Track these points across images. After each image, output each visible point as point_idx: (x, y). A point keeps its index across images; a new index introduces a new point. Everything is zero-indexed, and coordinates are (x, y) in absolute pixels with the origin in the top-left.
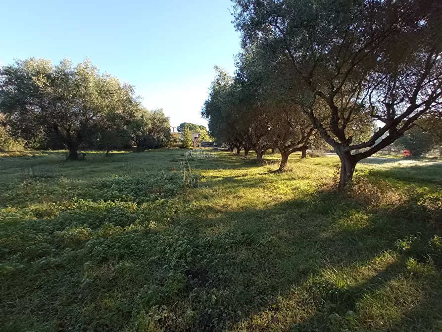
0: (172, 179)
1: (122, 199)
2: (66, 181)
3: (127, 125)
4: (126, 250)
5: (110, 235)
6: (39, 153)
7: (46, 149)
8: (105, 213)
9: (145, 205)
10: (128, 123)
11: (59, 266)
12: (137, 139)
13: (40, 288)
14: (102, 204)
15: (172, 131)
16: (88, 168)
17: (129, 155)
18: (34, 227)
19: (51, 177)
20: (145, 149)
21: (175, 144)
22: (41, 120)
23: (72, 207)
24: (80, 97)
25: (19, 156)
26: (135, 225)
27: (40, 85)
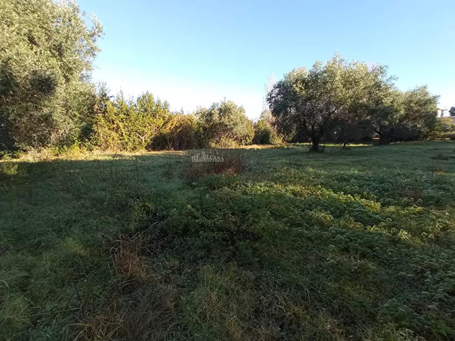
0: (436, 183)
1: (363, 195)
2: (311, 170)
3: (372, 114)
4: (369, 251)
5: (350, 228)
6: (291, 146)
7: (296, 142)
8: (345, 206)
9: (392, 208)
10: (372, 112)
11: (309, 239)
12: (381, 130)
13: (297, 248)
14: (342, 197)
15: (439, 116)
16: (327, 160)
17: (368, 149)
18: (292, 202)
19: (300, 165)
20: (391, 141)
21: (443, 134)
22: (295, 119)
23: (316, 193)
24: (326, 93)
25: (280, 148)
26: (378, 227)
27: (298, 89)
